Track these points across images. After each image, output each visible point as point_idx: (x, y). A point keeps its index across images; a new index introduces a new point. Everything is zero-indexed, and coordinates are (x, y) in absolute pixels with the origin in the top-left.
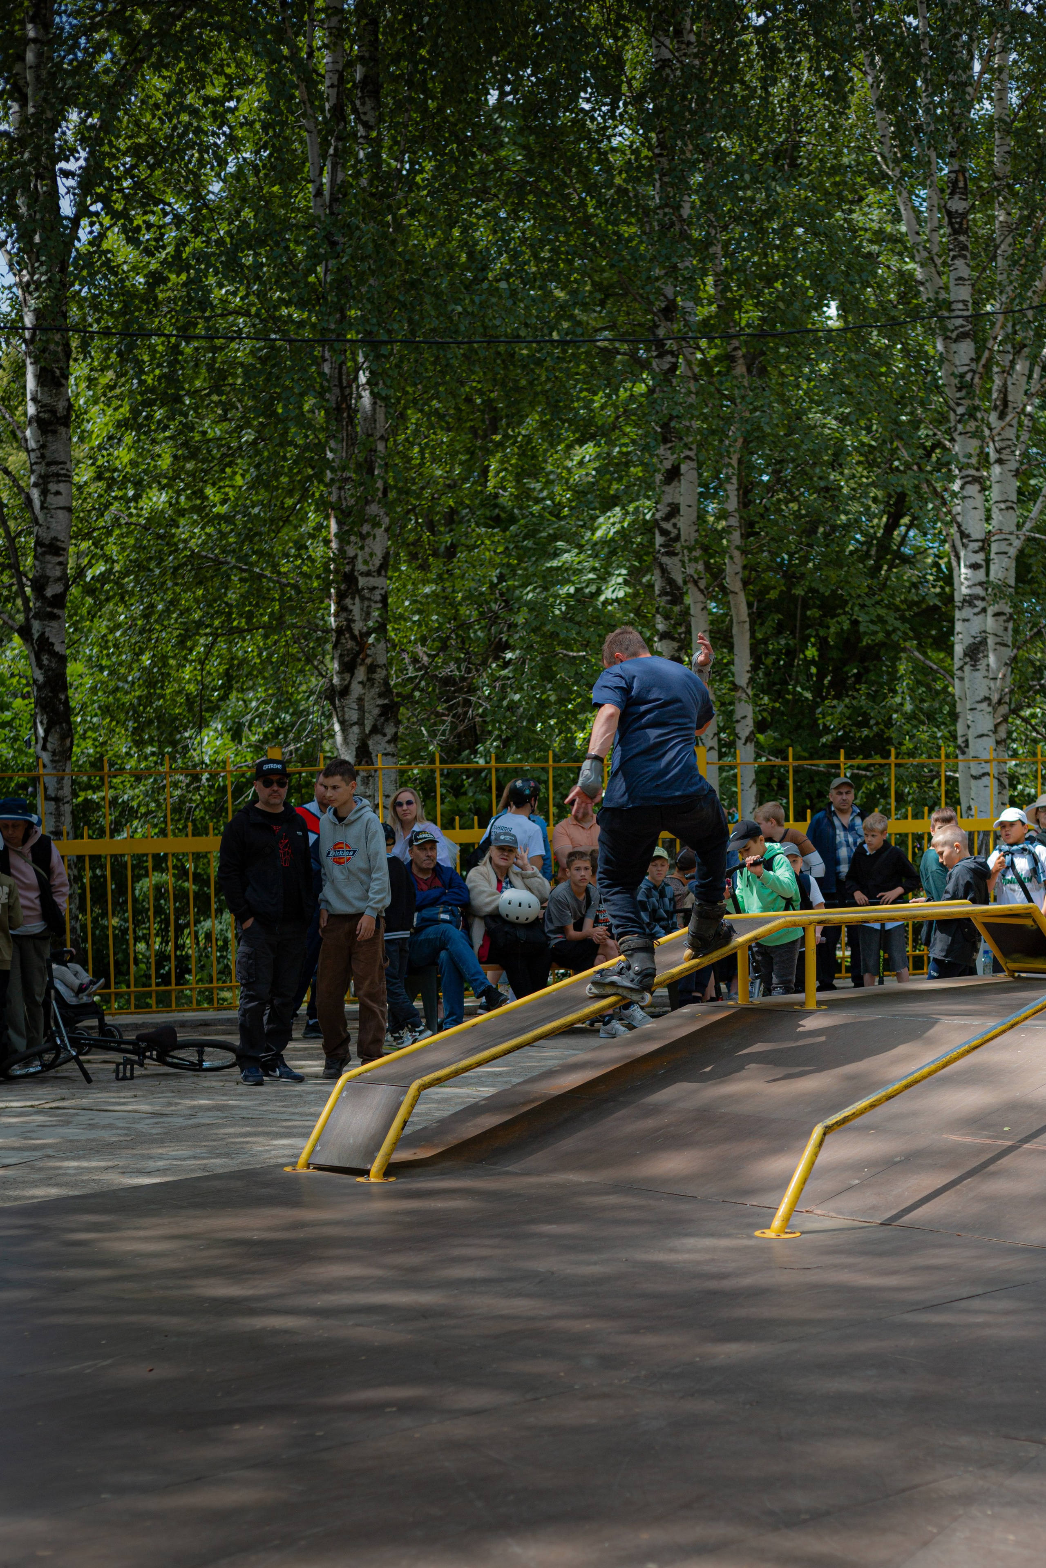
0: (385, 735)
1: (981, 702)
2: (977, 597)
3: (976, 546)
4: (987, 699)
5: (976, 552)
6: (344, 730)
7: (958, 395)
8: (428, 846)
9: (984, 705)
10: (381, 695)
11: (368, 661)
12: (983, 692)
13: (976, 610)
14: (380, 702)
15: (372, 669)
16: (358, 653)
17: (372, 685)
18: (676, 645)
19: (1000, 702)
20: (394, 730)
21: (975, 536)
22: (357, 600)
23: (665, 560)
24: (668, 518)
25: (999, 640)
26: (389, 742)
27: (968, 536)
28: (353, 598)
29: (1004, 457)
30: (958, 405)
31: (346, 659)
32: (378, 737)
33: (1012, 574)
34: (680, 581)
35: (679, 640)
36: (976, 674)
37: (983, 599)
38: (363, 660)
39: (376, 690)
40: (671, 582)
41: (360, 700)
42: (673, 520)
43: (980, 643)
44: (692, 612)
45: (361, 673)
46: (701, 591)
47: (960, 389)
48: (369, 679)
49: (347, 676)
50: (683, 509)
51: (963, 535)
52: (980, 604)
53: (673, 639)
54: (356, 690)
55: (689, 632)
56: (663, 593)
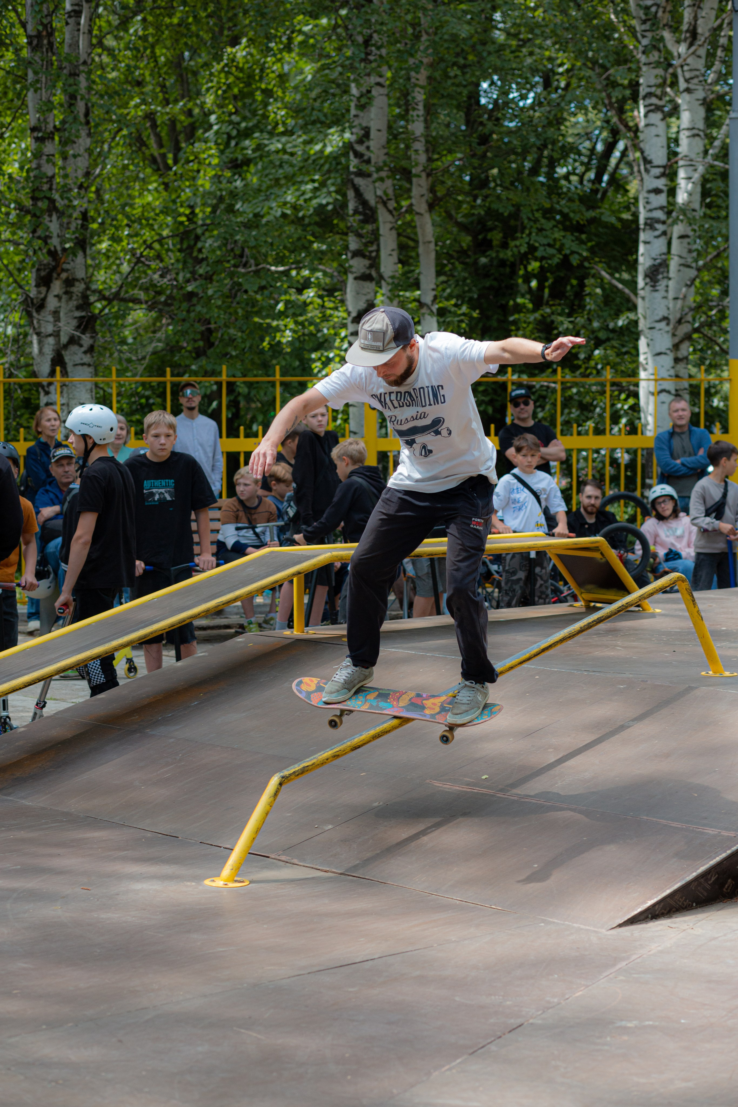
0: (81, 346)
1: (660, 321)
2: (658, 221)
3: (657, 171)
4: (665, 319)
5: (657, 177)
6: (40, 342)
7: (644, 27)
8: (65, 462)
9: (663, 324)
10: (78, 308)
11: (64, 275)
12: (662, 312)
13: (657, 233)
14: (78, 314)
15: (69, 283)
16: (54, 268)
17: (70, 298)
18: (367, 262)
19: (679, 322)
20: (91, 342)
21: (656, 162)
22: (54, 217)
23: (359, 181)
24: (360, 142)
25: (682, 261)
26: (85, 352)
27: (650, 162)
28: (50, 216)
29: (691, 86)
30: (644, 37)
31: (43, 273)
32: (74, 348)
33: (697, 197)
34: (372, 202)
35: (370, 258)
36: (656, 294)
37: (664, 223)
38: (59, 275)
39: (74, 303)
40: (364, 203)
41: (56, 313)
42: (366, 144)
43: (660, 265)
44: (381, 232)
45: (57, 287)
46: (390, 212)
47: (644, 22)
48: (66, 293)
49: (43, 290)
50: (373, 134)
51: (647, 161)
52: (661, 227)
53: (364, 256)
54: (52, 303)
55: (378, 251)
56: (356, 212)
